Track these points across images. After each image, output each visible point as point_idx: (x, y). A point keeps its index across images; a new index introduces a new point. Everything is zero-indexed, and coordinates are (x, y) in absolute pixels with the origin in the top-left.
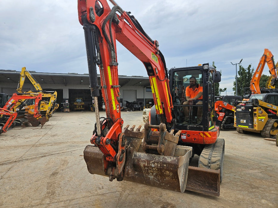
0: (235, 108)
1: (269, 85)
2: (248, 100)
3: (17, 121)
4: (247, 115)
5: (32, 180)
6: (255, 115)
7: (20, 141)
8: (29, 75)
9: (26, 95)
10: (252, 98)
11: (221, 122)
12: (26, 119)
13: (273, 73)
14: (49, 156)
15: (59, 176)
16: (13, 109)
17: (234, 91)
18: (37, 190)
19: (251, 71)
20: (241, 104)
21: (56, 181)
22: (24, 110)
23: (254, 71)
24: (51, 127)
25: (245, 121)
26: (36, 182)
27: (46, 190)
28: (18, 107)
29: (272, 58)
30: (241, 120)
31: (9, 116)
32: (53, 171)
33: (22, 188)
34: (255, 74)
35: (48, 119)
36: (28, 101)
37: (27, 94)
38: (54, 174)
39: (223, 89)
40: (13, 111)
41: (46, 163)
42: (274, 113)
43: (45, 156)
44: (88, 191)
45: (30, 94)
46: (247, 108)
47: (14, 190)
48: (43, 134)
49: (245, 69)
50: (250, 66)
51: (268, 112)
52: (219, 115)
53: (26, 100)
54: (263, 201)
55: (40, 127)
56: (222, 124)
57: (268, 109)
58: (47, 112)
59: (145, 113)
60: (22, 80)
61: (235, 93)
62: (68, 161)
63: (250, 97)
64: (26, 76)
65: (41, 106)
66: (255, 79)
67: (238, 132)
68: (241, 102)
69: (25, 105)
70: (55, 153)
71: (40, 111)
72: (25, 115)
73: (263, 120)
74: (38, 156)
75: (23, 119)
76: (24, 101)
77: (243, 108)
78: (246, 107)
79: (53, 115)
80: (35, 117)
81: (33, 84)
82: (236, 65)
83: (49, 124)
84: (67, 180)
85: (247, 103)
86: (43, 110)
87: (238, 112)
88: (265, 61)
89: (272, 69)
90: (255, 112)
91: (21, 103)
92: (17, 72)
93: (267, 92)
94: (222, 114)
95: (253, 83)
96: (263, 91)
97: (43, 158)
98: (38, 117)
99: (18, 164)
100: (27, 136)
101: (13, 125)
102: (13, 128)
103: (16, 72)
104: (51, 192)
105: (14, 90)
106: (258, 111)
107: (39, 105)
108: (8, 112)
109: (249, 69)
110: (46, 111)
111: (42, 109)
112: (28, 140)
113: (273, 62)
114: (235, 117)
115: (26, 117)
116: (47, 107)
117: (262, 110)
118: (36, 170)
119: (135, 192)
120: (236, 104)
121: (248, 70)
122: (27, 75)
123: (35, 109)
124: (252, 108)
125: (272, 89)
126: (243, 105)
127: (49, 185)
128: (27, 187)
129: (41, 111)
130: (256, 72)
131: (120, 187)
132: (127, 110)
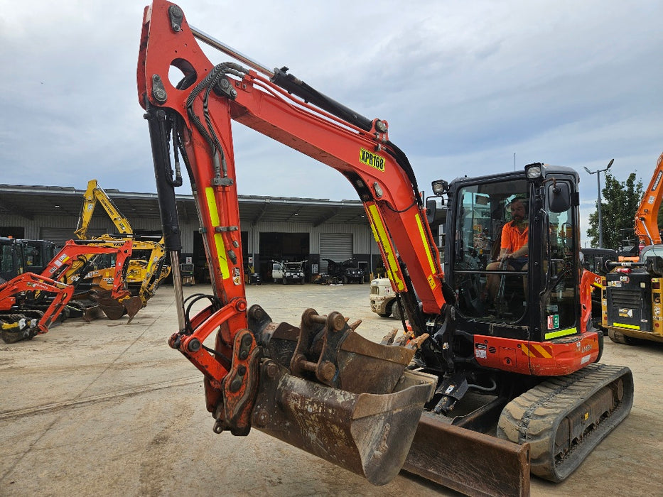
0: (604, 278)
2: (637, 258)
3: (73, 305)
4: (635, 298)
5: (104, 456)
6: (655, 298)
7: (79, 355)
8: (104, 198)
9: (96, 245)
10: (647, 255)
12: (94, 301)
14: (147, 395)
15: (170, 447)
16: (65, 277)
18: (116, 482)
19: (635, 188)
20: (619, 270)
21: (164, 462)
22: (91, 280)
23: (645, 189)
24: (152, 320)
25: (630, 313)
26: (115, 463)
27: (138, 483)
28: (76, 273)
30: (621, 310)
31: (54, 294)
32: (157, 431)
33: (79, 477)
34: (646, 196)
35: (144, 302)
36: (101, 257)
37: (98, 242)
38: (159, 441)
40: (65, 282)
41: (139, 413)
43: (137, 394)
44: (244, 490)
45: (104, 242)
46: (635, 280)
47: (60, 480)
48: (133, 339)
49: (621, 184)
50: (633, 176)
53: (95, 256)
55: (127, 321)
58: (143, 285)
59: (375, 290)
60: (88, 210)
62: (193, 407)
63: (641, 252)
64: (98, 201)
65: (129, 271)
66: (646, 208)
67: (611, 339)
69: (92, 269)
70: (160, 387)
71: (126, 282)
72: (93, 293)
74: (120, 394)
75: (88, 301)
76: (91, 259)
77: (624, 279)
78: (631, 277)
79: (157, 292)
80: (115, 296)
81: (113, 220)
82: (598, 174)
83: (147, 313)
84: (191, 457)
85: (634, 266)
86: (134, 281)
87: (612, 290)
90: (655, 291)
91: (82, 263)
92: (76, 191)
95: (643, 219)
97: (133, 398)
98: (121, 298)
99: (71, 412)
100: (94, 342)
101: (62, 316)
102: (62, 322)
103: (74, 192)
104: (150, 489)
105: (69, 232)
106: (662, 286)
107: (125, 267)
108: (52, 284)
109: (630, 182)
110: (141, 282)
111: (131, 277)
112: (97, 352)
114: (604, 301)
115: (93, 296)
116: (142, 274)
118: (114, 430)
120: (606, 270)
121: (628, 186)
122: (100, 198)
123: (116, 277)
124: (647, 279)
126: (626, 272)
127: (148, 471)
128: (93, 473)
129: (129, 283)
130: (648, 192)
132: (330, 281)
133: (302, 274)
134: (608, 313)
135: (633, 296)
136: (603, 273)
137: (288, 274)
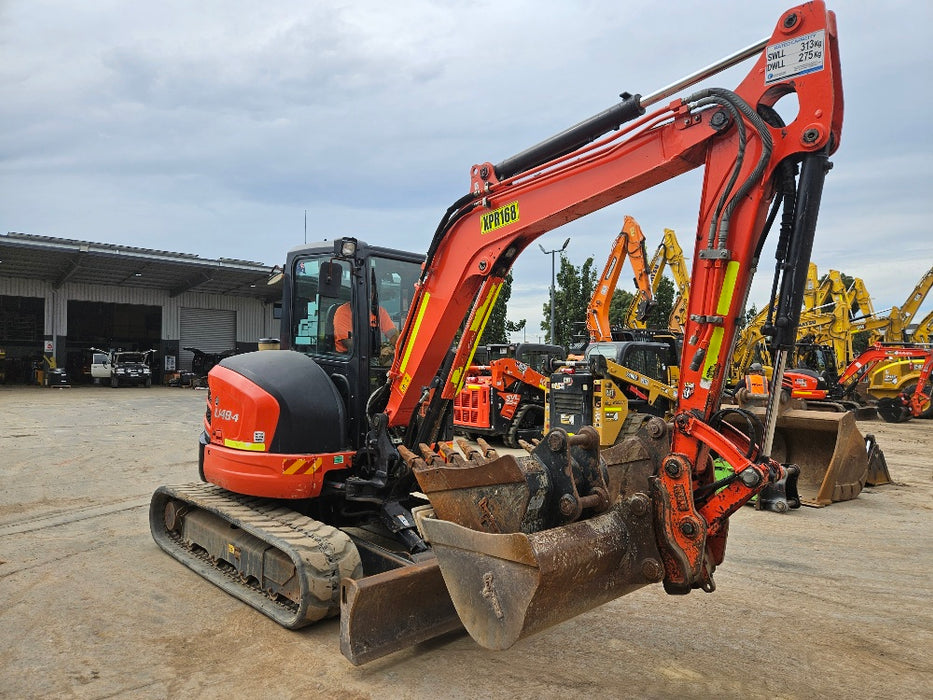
0: (548, 379)
1: (632, 318)
2: (582, 357)
4: (577, 403)
6: (596, 402)
10: (592, 353)
11: (510, 424)
13: (643, 286)
17: (545, 332)
20: (563, 370)
25: (572, 419)
29: (642, 242)
30: (563, 416)
34: (600, 285)
39: (516, 322)
42: (643, 396)
46: (578, 382)
49: (575, 268)
50: (589, 261)
51: (629, 395)
52: (503, 402)
54: (614, 643)
56: (512, 429)
57: (629, 384)
61: (547, 337)
63: (587, 350)
66: (598, 299)
68: (564, 365)
73: (616, 417)
77: (567, 380)
78: (575, 379)
82: (554, 255)
85: (578, 365)
87: (555, 394)
88: (625, 251)
89: (641, 275)
90: (596, 394)
93: (628, 337)
94: (512, 399)
95: (595, 312)
96: (617, 335)
106: (604, 389)
113: (645, 255)
114: (547, 407)
117: (615, 387)
119: (228, 673)
120: (550, 370)
121: (583, 272)
124: (589, 381)
125: (638, 331)
126: (570, 372)
130: (602, 280)
131: (168, 664)
132: (197, 381)
133: (147, 371)
134: (551, 420)
135: (576, 400)
136: (548, 373)
137: (121, 371)
